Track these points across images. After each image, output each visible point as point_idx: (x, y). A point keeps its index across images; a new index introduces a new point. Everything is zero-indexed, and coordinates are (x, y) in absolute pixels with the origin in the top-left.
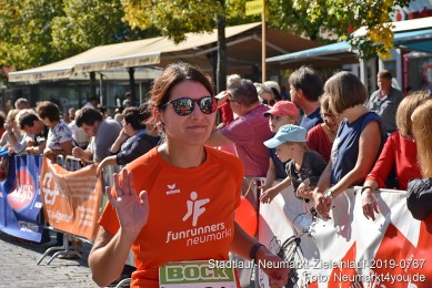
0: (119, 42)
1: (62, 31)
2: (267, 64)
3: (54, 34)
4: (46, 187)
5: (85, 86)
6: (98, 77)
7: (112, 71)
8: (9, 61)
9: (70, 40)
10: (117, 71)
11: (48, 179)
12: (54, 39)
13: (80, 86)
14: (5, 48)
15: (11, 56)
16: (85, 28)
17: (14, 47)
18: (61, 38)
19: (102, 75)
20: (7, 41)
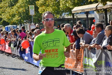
0: (82, 5)
1: (63, 2)
3: (61, 3)
5: (70, 20)
6: (75, 17)
7: (80, 15)
9: (66, 5)
10: (81, 15)
12: (61, 5)
13: (69, 20)
14: (44, 8)
16: (71, 1)
17: (47, 8)
18: (63, 5)
19: (77, 17)
20: (45, 6)
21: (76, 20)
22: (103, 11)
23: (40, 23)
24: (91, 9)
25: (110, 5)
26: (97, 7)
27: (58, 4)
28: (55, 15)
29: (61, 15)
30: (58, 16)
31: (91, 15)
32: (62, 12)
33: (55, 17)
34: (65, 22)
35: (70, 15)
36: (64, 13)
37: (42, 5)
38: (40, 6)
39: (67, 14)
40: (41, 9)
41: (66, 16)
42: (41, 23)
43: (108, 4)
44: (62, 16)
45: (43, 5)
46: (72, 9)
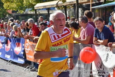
0: (44, 2)
2: (92, 9)
4: (26, 48)
5: (33, 16)
6: (38, 13)
7: (42, 11)
8: (10, 8)
9: (29, 2)
10: (43, 11)
11: (27, 45)
12: (24, 1)
13: (31, 16)
14: (9, 4)
15: (11, 7)
17: (12, 4)
18: (26, 1)
19: (39, 12)
20: (9, 2)
21: (38, 16)
22: (63, 8)
23: (4, 17)
24: (52, 6)
25: (69, 2)
26: (57, 4)
27: (22, 1)
28: (19, 10)
29: (24, 11)
30: (22, 12)
31: (52, 11)
32: (25, 8)
33: (19, 12)
34: (28, 17)
35: (33, 11)
36: (27, 9)
37: (6, 1)
38: (5, 2)
39: (30, 10)
40: (5, 5)
41: (29, 12)
42: (6, 17)
43: (67, 1)
44: (26, 11)
45: (8, 1)
46: (35, 5)
